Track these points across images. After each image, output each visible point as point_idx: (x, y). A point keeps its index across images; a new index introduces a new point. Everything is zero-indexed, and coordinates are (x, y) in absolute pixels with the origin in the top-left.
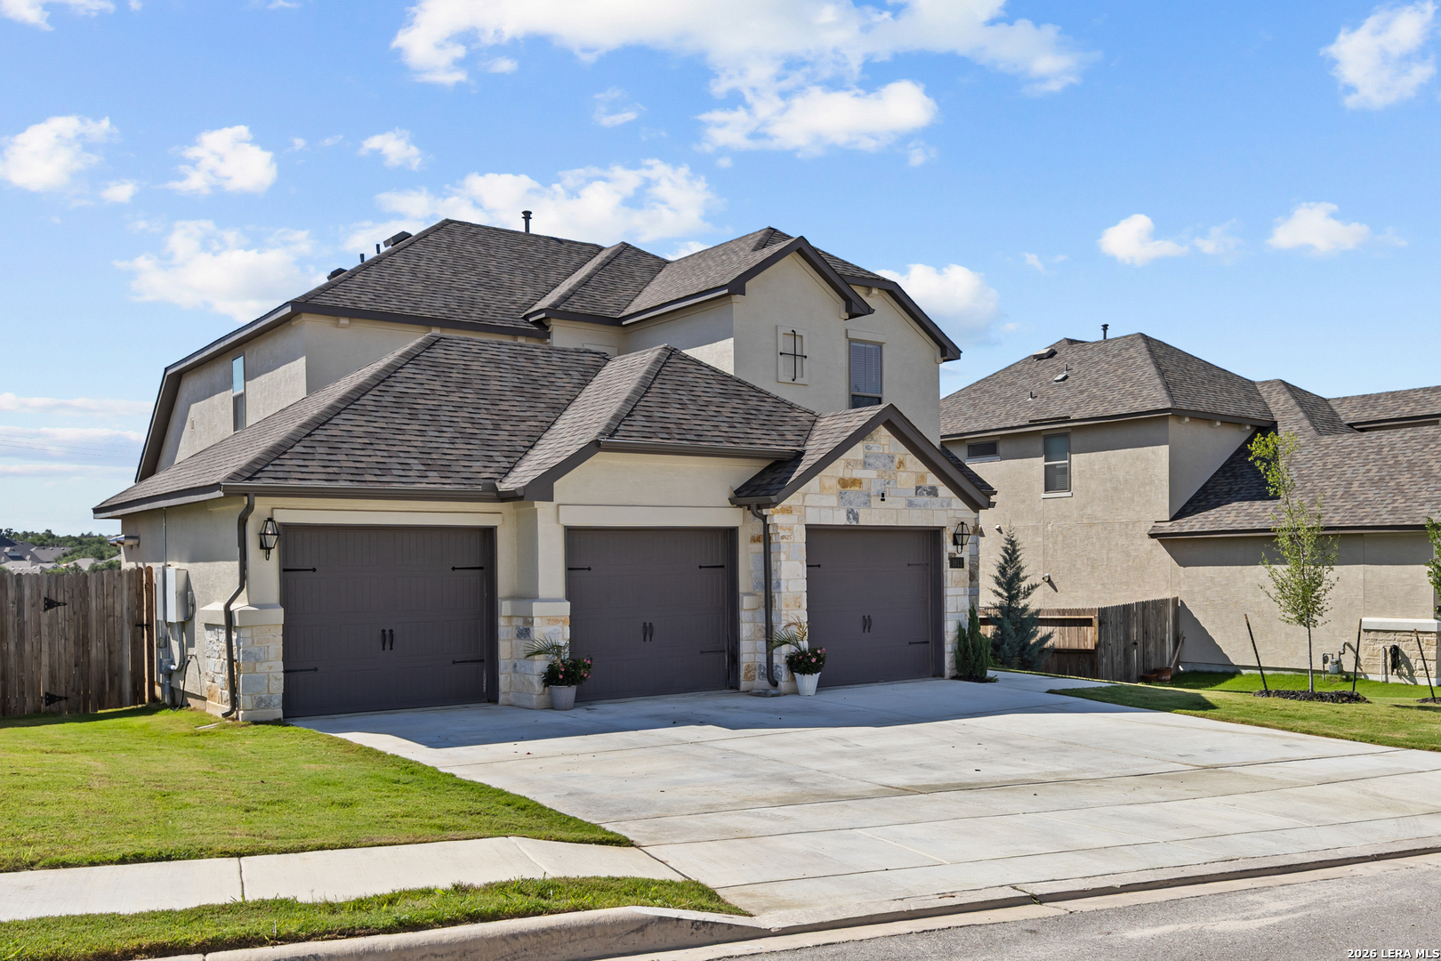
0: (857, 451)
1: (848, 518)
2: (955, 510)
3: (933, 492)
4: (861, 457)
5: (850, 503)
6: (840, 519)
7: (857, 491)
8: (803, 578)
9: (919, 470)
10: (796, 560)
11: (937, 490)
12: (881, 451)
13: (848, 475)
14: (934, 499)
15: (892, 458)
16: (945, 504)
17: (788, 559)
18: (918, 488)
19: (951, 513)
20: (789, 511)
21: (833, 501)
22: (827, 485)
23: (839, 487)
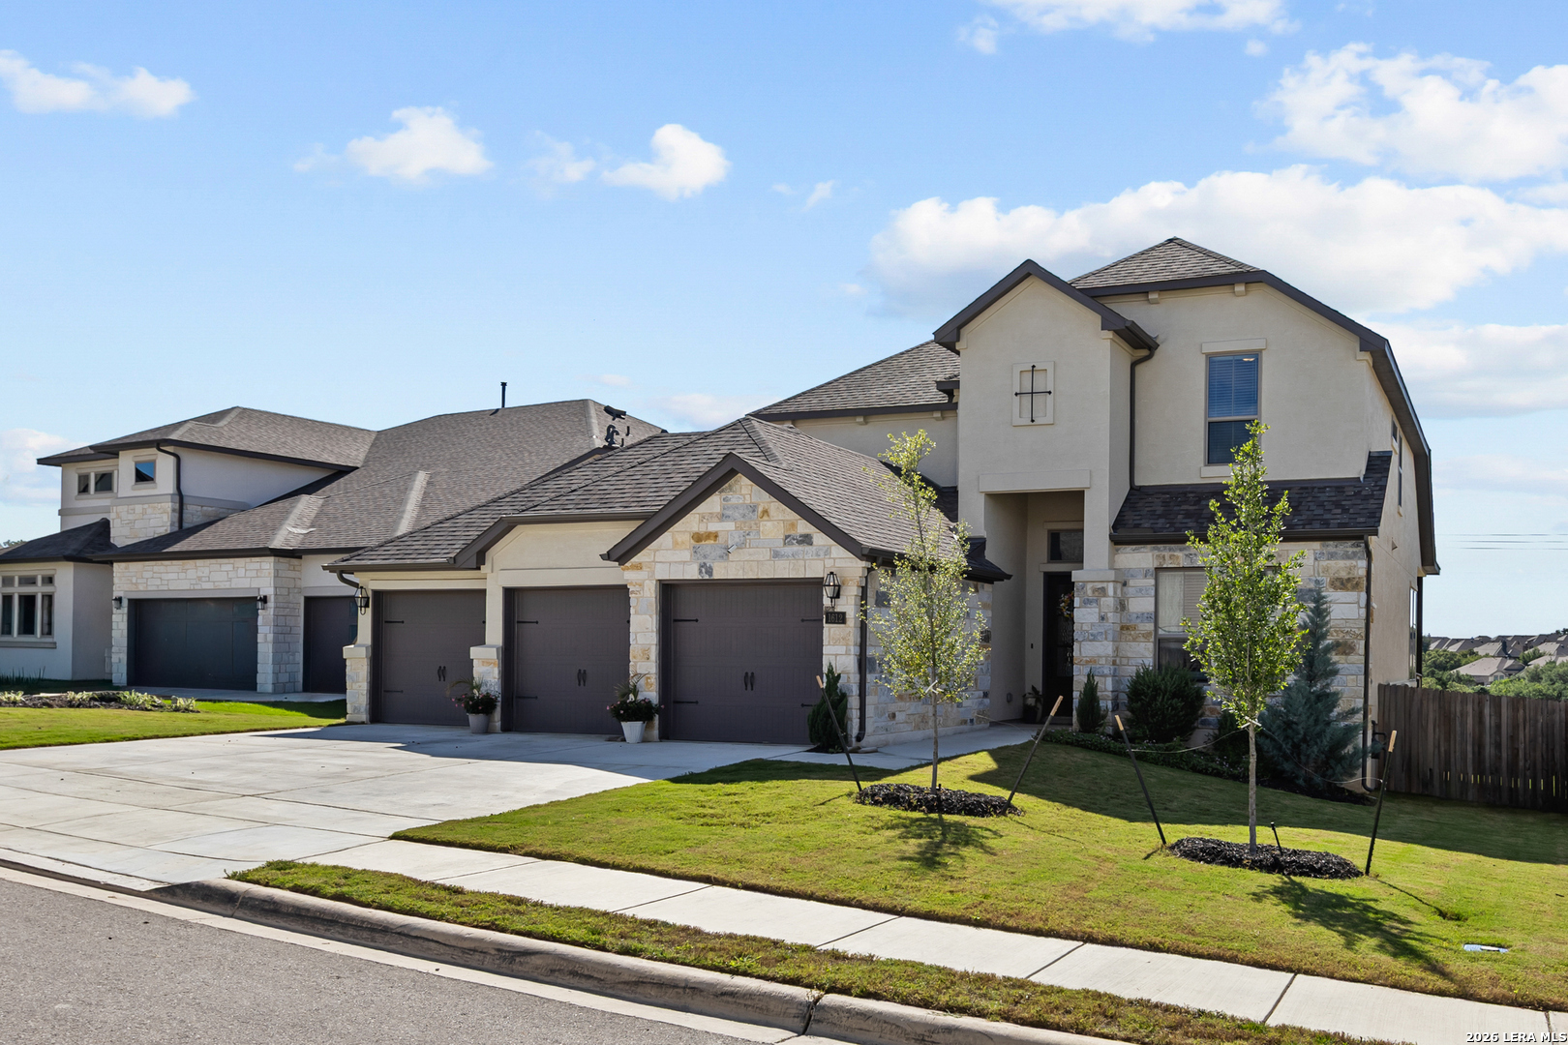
0: (713, 503)
1: (700, 572)
2: (834, 559)
3: (806, 540)
4: (717, 509)
5: (705, 557)
6: (692, 573)
7: (712, 545)
8: (652, 631)
9: (788, 518)
10: (645, 614)
11: (812, 538)
12: (741, 501)
13: (702, 529)
14: (807, 548)
15: (754, 508)
16: (822, 553)
17: (636, 613)
18: (787, 537)
19: (829, 563)
20: (638, 567)
21: (686, 555)
22: (679, 540)
23: (692, 541)
